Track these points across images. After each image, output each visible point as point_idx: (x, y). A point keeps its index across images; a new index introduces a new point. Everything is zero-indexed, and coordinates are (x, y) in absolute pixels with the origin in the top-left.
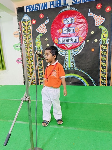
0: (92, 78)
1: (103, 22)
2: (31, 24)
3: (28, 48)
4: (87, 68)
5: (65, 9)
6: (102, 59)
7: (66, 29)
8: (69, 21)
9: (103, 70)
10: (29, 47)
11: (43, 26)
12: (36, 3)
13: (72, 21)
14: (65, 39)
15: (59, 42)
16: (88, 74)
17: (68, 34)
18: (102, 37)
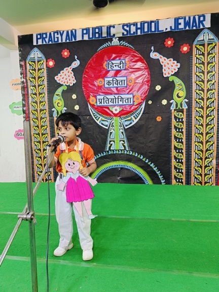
0: (159, 169)
1: (177, 70)
2: (45, 67)
3: (39, 111)
4: (150, 151)
5: (109, 43)
6: (175, 136)
7: (111, 79)
8: (116, 66)
9: (178, 156)
10: (41, 110)
11: (68, 72)
12: (55, 30)
13: (122, 65)
14: (109, 97)
15: (98, 103)
16: (150, 163)
17: (115, 88)
18: (175, 96)
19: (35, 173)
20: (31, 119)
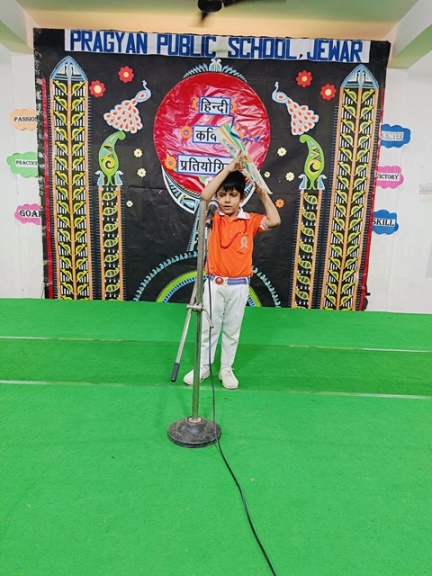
0: (273, 285)
1: (313, 125)
2: (86, 94)
3: (70, 174)
5: (205, 66)
6: (302, 233)
7: (205, 129)
8: (214, 107)
9: (304, 264)
10: (75, 172)
11: (130, 109)
13: (224, 107)
14: (199, 159)
15: (180, 167)
16: (260, 274)
17: (211, 145)
18: (307, 169)
19: (59, 283)
20: (54, 186)
